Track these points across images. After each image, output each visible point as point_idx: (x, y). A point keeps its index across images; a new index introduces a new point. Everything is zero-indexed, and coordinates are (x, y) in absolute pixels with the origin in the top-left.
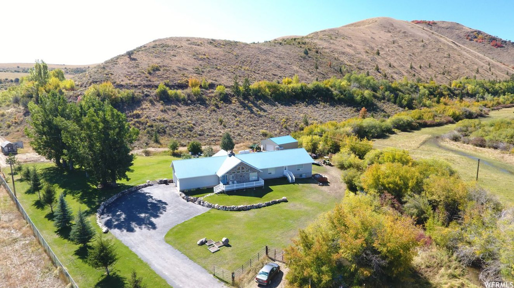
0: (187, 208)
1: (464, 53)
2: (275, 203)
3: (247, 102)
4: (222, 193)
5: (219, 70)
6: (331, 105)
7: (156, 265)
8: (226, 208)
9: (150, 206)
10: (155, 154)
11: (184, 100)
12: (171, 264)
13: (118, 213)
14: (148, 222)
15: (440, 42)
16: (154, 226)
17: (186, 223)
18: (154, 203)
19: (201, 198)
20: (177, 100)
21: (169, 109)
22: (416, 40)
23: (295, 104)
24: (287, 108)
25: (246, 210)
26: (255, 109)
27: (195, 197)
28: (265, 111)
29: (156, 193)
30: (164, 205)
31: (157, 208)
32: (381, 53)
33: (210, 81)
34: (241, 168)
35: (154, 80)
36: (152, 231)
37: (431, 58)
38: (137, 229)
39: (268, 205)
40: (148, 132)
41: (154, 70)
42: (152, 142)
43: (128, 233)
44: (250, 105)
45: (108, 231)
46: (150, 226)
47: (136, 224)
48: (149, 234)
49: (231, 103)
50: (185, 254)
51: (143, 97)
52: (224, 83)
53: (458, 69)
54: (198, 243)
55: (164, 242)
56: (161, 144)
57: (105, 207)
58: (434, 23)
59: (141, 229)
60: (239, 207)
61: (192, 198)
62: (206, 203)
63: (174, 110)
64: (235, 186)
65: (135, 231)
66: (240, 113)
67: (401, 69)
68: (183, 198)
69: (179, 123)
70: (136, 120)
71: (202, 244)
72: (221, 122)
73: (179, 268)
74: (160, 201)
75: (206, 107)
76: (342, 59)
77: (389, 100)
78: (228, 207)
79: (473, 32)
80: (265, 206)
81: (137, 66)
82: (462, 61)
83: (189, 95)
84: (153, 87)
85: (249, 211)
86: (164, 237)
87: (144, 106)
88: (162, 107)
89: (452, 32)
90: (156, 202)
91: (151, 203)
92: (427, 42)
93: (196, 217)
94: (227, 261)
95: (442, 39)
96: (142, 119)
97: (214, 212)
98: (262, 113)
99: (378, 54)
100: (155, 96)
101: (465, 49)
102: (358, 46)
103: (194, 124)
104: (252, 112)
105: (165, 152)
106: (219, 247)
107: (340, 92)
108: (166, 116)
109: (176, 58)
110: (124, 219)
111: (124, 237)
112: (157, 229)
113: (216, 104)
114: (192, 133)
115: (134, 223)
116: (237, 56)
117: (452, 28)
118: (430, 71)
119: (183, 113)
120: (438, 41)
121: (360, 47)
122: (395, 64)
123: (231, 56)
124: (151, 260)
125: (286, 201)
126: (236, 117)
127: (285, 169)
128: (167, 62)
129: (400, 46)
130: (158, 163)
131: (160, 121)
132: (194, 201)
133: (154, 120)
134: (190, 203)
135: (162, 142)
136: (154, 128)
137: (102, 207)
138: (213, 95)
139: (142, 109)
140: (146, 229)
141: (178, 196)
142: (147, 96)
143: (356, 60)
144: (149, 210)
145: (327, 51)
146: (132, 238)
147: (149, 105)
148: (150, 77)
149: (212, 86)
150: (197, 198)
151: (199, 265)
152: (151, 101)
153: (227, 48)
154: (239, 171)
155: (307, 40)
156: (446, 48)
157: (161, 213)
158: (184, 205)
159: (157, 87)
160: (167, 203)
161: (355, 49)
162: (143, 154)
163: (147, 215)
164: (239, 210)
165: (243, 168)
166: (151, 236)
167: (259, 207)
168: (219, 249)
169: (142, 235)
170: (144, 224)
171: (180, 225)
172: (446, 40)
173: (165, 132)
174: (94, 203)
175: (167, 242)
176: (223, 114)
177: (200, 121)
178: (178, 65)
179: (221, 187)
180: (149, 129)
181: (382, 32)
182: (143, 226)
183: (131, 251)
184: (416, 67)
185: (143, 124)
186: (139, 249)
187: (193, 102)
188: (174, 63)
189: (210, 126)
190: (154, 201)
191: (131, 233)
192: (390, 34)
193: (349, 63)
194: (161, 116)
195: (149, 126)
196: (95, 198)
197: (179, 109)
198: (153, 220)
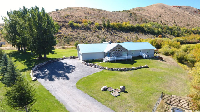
0: (88, 69)
1: (195, 18)
2: (142, 68)
3: (109, 30)
4: (108, 61)
5: (95, 18)
6: (144, 34)
7: (70, 106)
8: (113, 69)
9: (65, 68)
10: (67, 48)
11: (81, 28)
12: (84, 106)
13: (46, 70)
14: (64, 75)
15: (185, 13)
16: (68, 78)
17: (89, 77)
18: (67, 66)
19: (96, 64)
20: (78, 28)
21: (74, 31)
22: (175, 12)
23: (129, 32)
24: (126, 33)
25: (126, 71)
26: (112, 33)
27: (93, 63)
28: (117, 34)
29: (69, 62)
30: (73, 67)
31: (70, 69)
32: (161, 16)
33: (92, 22)
34: (118, 48)
35: (67, 20)
36: (66, 81)
37: (181, 19)
38: (56, 79)
39: (138, 68)
40: (64, 40)
41: (67, 16)
42: (66, 44)
43: (50, 81)
44: (110, 31)
45: (36, 80)
46: (65, 78)
47: (56, 76)
48: (64, 83)
49: (102, 30)
50: (93, 97)
51: (62, 26)
52: (98, 23)
53: (194, 23)
54: (102, 89)
55: (76, 88)
56: (70, 45)
57: (38, 67)
58: (181, 7)
59: (59, 79)
60: (121, 69)
61: (90, 64)
62: (100, 66)
63: (76, 31)
64: (116, 58)
65: (55, 80)
66: (106, 34)
67: (170, 23)
68: (85, 64)
69: (79, 36)
70: (59, 34)
71: (105, 90)
72: (98, 37)
73: (91, 109)
74: (71, 65)
75: (91, 31)
76: (145, 18)
77: (169, 33)
78: (114, 69)
79: (197, 10)
80: (136, 69)
81: (60, 15)
82: (195, 21)
83: (83, 26)
84: (67, 22)
85: (128, 71)
86: (75, 84)
87: (63, 29)
88: (71, 30)
89: (188, 10)
90: (69, 66)
91: (66, 66)
92: (179, 13)
93: (95, 74)
94: (130, 104)
95: (185, 12)
96: (62, 34)
97: (105, 71)
98: (116, 35)
99: (160, 16)
100: (68, 25)
101: (195, 16)
102: (151, 14)
103: (86, 37)
104: (111, 34)
105: (72, 48)
106: (119, 93)
107: (148, 29)
108: (73, 34)
109: (77, 13)
110: (48, 73)
111: (46, 84)
112: (70, 80)
113: (95, 30)
114: (85, 41)
115: (54, 76)
116: (102, 14)
117: (188, 8)
118: (182, 24)
119: (80, 33)
120: (184, 13)
121: (152, 14)
122: (168, 21)
123: (100, 14)
124: (66, 101)
125: (147, 67)
126: (105, 35)
127: (141, 52)
128: (73, 14)
129: (169, 14)
130: (69, 51)
131: (70, 35)
132: (92, 66)
133: (67, 35)
134: (89, 67)
135: (71, 44)
136: (67, 38)
137: (36, 67)
138: (94, 26)
139: (62, 30)
140: (62, 79)
141: (81, 64)
142: (64, 25)
143: (152, 18)
144: (65, 69)
145: (139, 14)
146: (52, 85)
147: (65, 29)
148: (65, 19)
149: (93, 23)
150: (94, 64)
151: (107, 107)
152: (66, 27)
153: (98, 11)
154: (117, 50)
155: (130, 11)
156: (187, 16)
157: (72, 71)
158: (86, 67)
159: (68, 22)
160: (76, 66)
161: (150, 14)
162: (62, 48)
163: (63, 72)
164: (121, 70)
165: (119, 49)
166: (66, 84)
167: (133, 69)
168: (119, 94)
169: (59, 83)
170: (61, 76)
171: (86, 77)
172: (187, 13)
173: (72, 40)
174: (31, 65)
175: (78, 88)
176: (98, 34)
177: (88, 36)
178: (78, 15)
179: (107, 58)
180: (65, 38)
181: (160, 9)
182: (60, 78)
183: (50, 94)
184: (176, 22)
185: (62, 36)
186: (57, 92)
187: (85, 29)
188: (76, 15)
189: (93, 38)
190: (67, 65)
191: (52, 82)
192: (163, 10)
193: (149, 19)
194: (70, 33)
195: (65, 37)
196: (33, 63)
197: (79, 31)
198: (67, 74)
